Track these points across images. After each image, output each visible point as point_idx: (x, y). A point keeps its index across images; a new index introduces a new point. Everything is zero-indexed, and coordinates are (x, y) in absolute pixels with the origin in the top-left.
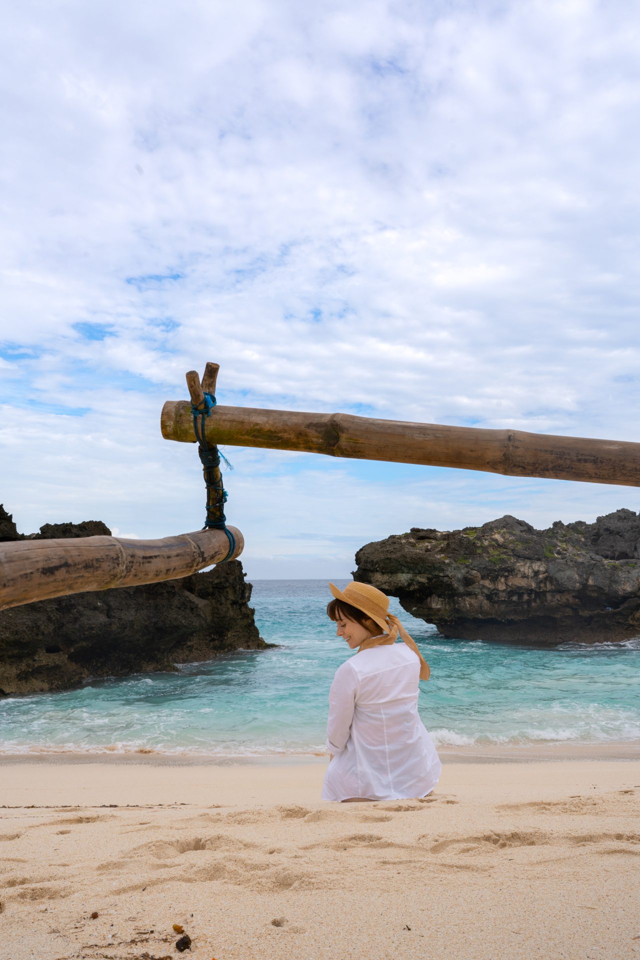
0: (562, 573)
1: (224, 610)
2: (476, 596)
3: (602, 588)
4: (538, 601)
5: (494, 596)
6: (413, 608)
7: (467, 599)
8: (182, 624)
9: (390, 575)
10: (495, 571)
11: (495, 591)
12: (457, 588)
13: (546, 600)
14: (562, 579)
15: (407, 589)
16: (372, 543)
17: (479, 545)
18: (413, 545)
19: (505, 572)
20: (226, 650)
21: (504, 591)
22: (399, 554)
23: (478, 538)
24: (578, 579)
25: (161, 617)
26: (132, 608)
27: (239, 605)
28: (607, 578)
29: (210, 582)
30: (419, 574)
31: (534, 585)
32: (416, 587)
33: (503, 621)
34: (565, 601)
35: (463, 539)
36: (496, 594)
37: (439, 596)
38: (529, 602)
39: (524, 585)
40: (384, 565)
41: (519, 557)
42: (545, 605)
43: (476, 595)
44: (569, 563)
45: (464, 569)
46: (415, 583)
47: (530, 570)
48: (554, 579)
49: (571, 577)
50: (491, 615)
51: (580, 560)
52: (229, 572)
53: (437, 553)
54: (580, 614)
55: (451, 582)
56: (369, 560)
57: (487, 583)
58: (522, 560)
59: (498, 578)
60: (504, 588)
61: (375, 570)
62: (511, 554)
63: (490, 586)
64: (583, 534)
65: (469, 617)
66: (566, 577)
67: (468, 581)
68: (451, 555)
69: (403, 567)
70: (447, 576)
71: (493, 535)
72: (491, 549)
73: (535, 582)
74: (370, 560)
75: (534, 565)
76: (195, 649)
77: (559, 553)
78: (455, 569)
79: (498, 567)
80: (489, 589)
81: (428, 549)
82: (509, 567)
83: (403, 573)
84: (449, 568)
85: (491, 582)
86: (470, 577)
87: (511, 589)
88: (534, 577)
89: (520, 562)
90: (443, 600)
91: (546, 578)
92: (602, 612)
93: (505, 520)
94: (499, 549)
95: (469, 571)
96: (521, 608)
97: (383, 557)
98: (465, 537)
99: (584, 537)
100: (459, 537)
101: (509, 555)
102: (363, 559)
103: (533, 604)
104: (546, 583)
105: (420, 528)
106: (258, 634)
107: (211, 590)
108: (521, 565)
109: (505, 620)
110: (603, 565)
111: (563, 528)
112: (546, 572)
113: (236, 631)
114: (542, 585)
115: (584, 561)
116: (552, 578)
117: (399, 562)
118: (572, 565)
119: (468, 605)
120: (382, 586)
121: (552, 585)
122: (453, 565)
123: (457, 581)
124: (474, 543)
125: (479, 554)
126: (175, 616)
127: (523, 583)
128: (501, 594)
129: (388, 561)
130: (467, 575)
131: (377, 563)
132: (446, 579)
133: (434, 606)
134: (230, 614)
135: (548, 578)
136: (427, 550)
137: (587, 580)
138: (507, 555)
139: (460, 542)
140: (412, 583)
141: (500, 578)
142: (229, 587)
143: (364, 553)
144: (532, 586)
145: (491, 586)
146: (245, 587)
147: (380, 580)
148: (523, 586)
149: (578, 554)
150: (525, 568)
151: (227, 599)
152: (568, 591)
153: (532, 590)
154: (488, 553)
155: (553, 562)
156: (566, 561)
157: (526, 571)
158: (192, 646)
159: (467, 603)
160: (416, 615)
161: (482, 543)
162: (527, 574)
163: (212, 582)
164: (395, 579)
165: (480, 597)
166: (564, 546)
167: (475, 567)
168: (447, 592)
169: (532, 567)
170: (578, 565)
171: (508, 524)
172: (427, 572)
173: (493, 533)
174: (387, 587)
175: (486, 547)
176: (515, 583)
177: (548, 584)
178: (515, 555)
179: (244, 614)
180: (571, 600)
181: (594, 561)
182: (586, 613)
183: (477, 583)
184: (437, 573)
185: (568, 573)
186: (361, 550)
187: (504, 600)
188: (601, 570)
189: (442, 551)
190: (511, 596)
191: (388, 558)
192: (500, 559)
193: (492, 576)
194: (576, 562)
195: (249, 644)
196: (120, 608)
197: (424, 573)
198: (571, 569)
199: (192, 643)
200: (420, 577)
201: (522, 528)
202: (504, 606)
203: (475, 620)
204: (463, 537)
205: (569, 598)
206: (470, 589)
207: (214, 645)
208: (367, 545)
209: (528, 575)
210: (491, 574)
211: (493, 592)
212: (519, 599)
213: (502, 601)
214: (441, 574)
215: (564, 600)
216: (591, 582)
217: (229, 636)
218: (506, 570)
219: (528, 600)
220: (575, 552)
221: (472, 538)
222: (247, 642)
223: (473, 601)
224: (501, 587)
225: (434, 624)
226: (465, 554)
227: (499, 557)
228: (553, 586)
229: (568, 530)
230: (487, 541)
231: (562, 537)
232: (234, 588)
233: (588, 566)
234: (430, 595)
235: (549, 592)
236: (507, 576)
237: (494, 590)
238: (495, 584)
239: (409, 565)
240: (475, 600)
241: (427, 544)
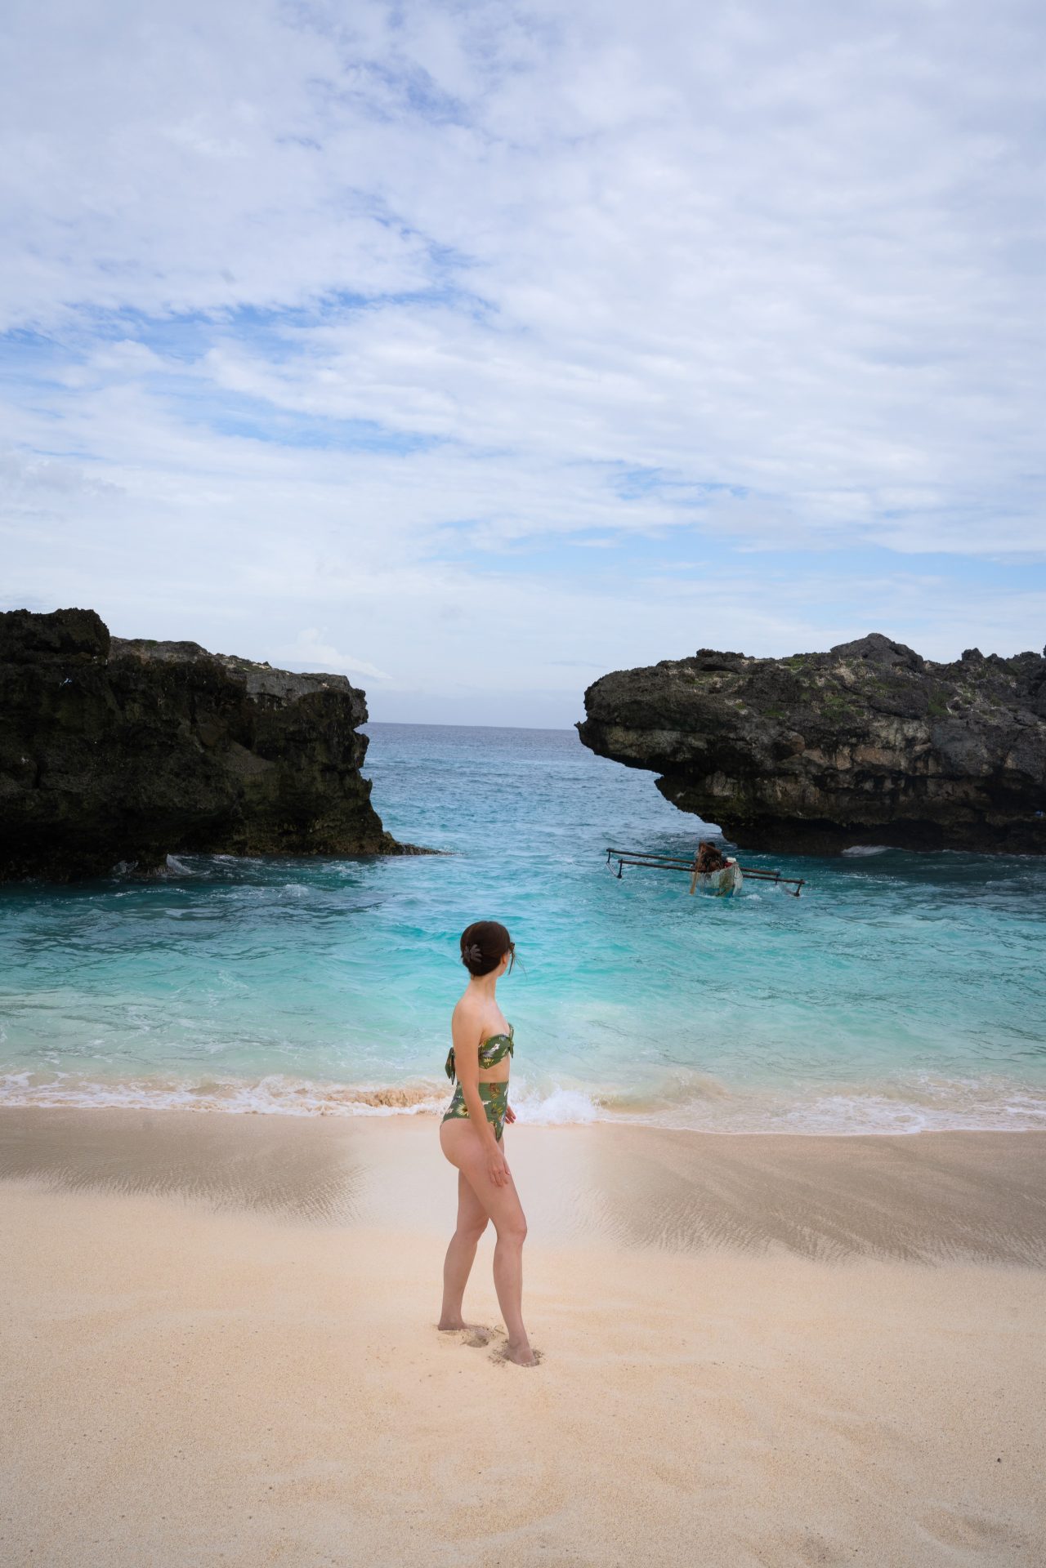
0: (958, 744)
1: (305, 780)
2: (796, 779)
3: (1030, 776)
4: (911, 792)
5: (829, 780)
6: (678, 793)
7: (780, 782)
8: (174, 804)
9: (640, 732)
10: (832, 734)
11: (832, 771)
12: (762, 762)
13: (926, 793)
14: (956, 756)
15: (672, 759)
16: (617, 673)
17: (806, 685)
18: (689, 680)
19: (851, 737)
20: (315, 852)
21: (847, 771)
22: (656, 695)
23: (807, 673)
24: (986, 756)
25: (132, 790)
26: (90, 770)
27: (339, 773)
28: (1041, 757)
29: (281, 729)
30: (690, 732)
31: (904, 764)
32: (688, 756)
33: (844, 825)
34: (962, 795)
35: (779, 672)
36: (833, 777)
37: (728, 775)
38: (893, 794)
39: (886, 763)
40: (628, 714)
41: (878, 710)
42: (922, 801)
43: (796, 776)
44: (972, 726)
45: (774, 727)
46: (685, 749)
47: (898, 735)
48: (942, 755)
49: (973, 752)
50: (822, 814)
51: (994, 722)
52: (323, 712)
53: (729, 697)
54: (987, 820)
55: (749, 750)
56: (604, 703)
57: (816, 755)
58: (885, 716)
59: (837, 747)
60: (848, 765)
61: (613, 722)
62: (866, 704)
63: (822, 762)
64: (1016, 674)
65: (780, 815)
66: (964, 751)
67: (781, 750)
68: (755, 700)
69: (662, 720)
70: (743, 739)
71: (836, 668)
72: (829, 694)
73: (907, 758)
74: (606, 704)
75: (905, 727)
76: (251, 848)
77: (956, 707)
78: (757, 727)
79: (837, 728)
80: (819, 766)
81: (715, 688)
82: (859, 728)
83: (663, 729)
84: (747, 725)
85: (825, 755)
86: (784, 742)
87: (859, 768)
88: (906, 748)
89: (879, 721)
90: (735, 781)
91: (928, 753)
92: (1026, 819)
93: (869, 643)
94: (844, 695)
95: (783, 732)
96: (878, 803)
97: (627, 699)
98: (782, 670)
99: (1017, 681)
100: (771, 669)
101: (860, 707)
102: (598, 699)
103: (902, 798)
104: (928, 761)
105: (715, 650)
106: (380, 826)
107: (282, 743)
108: (881, 726)
109: (847, 825)
110: (1037, 734)
111: (979, 663)
112: (929, 740)
113: (334, 820)
114: (920, 764)
115: (1001, 725)
116: (939, 753)
117: (655, 708)
118: (976, 730)
119: (779, 794)
120: (625, 751)
121: (938, 764)
122: (754, 720)
123: (762, 749)
124: (797, 681)
125: (804, 701)
126: (163, 789)
127: (883, 758)
128: (841, 776)
129: (635, 707)
130: (780, 738)
131: (616, 709)
132: (741, 744)
133: (717, 791)
134: (317, 789)
135: (932, 753)
136: (713, 690)
137: (1003, 759)
138: (857, 707)
139: (772, 678)
140: (680, 748)
141: (841, 747)
142: (316, 740)
143: (599, 691)
144: (900, 765)
145: (824, 762)
146: (352, 741)
147: (621, 740)
148: (882, 765)
149: (991, 711)
150: (889, 731)
151: (312, 761)
152: (969, 778)
153: (900, 772)
154: (822, 701)
155: (943, 723)
156: (967, 723)
157: (891, 737)
158: (244, 843)
159: (778, 790)
160: (684, 806)
161: (813, 682)
162: (893, 743)
163: (285, 729)
164: (649, 739)
165: (803, 780)
166: (969, 695)
167: (794, 724)
168: (742, 768)
169: (902, 729)
170: (988, 731)
171: (875, 649)
172: (707, 731)
173: (836, 665)
174: (634, 754)
175: (820, 689)
176: (868, 758)
177: (931, 762)
178: (871, 706)
179: (349, 789)
180: (973, 794)
181: (1021, 724)
182: (999, 820)
183: (798, 755)
184: (723, 732)
185: (969, 744)
186: (596, 684)
187: (848, 788)
188: (1031, 743)
189: (739, 693)
190: (861, 781)
191: (636, 702)
192: (843, 712)
193: (826, 743)
194: (985, 726)
195: (364, 843)
196: (63, 769)
197: (701, 731)
198: (976, 737)
199: (243, 837)
200: (694, 738)
201: (898, 659)
202: (847, 799)
203: (792, 822)
204: (778, 668)
205: (969, 792)
206: (785, 764)
207: (287, 842)
208: (607, 676)
209: (895, 745)
210: (825, 740)
211: (826, 773)
212: (875, 787)
213: (844, 789)
214: (732, 735)
215: (959, 792)
216: (1010, 763)
217: (317, 827)
218: (851, 733)
219: (892, 789)
220: (987, 707)
221: (795, 672)
222: (360, 839)
223: (789, 787)
224: (843, 764)
225: (717, 823)
226: (780, 700)
227: (841, 710)
228: (940, 768)
229: (989, 667)
230: (823, 679)
231: (976, 679)
232: (326, 742)
233: (1008, 733)
234: (711, 771)
235: (933, 777)
236: (856, 745)
237: (827, 768)
238: (831, 758)
239: (672, 715)
240: (794, 786)
241: (716, 679)
